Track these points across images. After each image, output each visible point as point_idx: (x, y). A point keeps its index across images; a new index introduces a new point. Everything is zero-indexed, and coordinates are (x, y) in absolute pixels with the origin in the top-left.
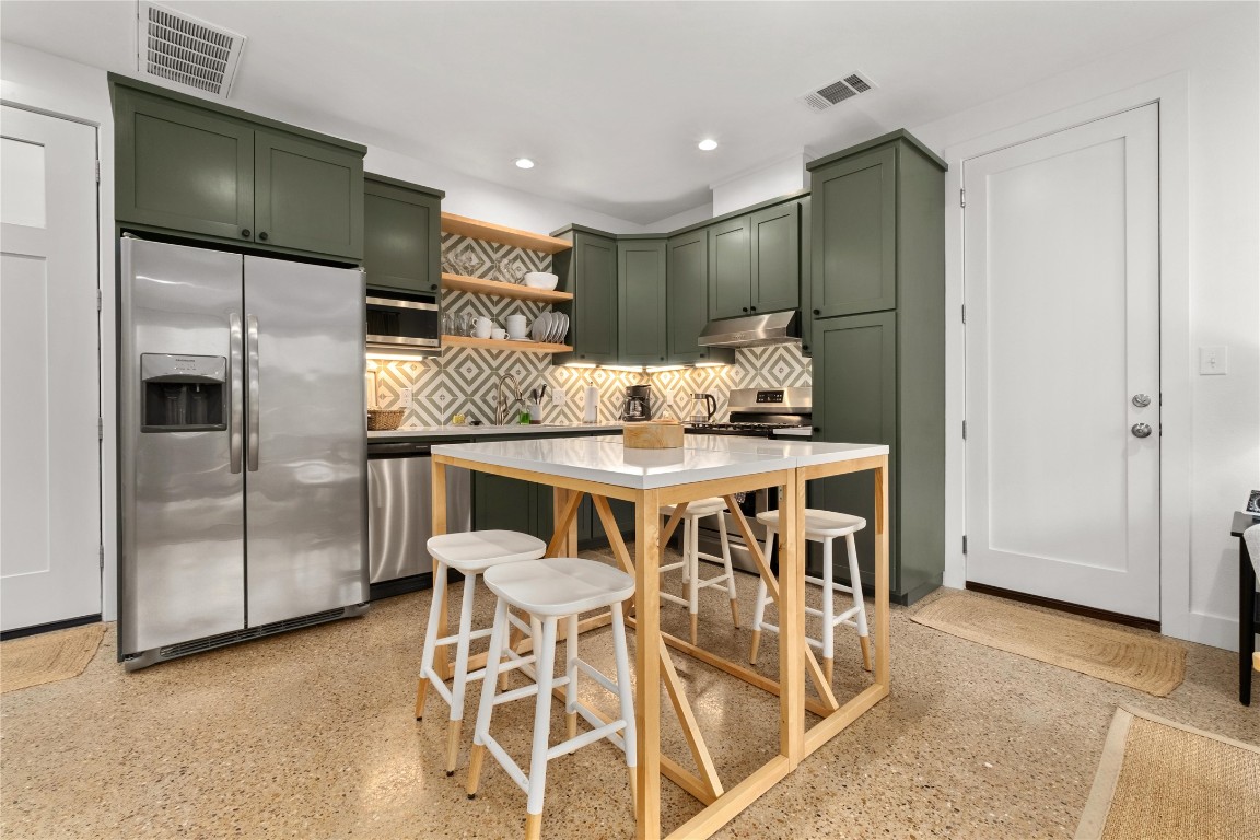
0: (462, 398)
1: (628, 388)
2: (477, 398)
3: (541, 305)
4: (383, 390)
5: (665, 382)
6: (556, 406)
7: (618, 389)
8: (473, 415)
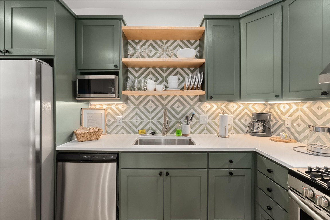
0: (147, 120)
1: (253, 114)
2: (155, 120)
3: (192, 69)
4: (109, 117)
5: (284, 111)
6: (202, 125)
7: (246, 114)
8: (152, 129)
